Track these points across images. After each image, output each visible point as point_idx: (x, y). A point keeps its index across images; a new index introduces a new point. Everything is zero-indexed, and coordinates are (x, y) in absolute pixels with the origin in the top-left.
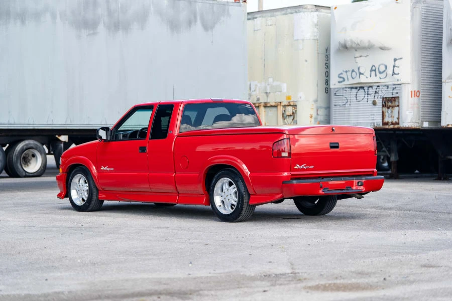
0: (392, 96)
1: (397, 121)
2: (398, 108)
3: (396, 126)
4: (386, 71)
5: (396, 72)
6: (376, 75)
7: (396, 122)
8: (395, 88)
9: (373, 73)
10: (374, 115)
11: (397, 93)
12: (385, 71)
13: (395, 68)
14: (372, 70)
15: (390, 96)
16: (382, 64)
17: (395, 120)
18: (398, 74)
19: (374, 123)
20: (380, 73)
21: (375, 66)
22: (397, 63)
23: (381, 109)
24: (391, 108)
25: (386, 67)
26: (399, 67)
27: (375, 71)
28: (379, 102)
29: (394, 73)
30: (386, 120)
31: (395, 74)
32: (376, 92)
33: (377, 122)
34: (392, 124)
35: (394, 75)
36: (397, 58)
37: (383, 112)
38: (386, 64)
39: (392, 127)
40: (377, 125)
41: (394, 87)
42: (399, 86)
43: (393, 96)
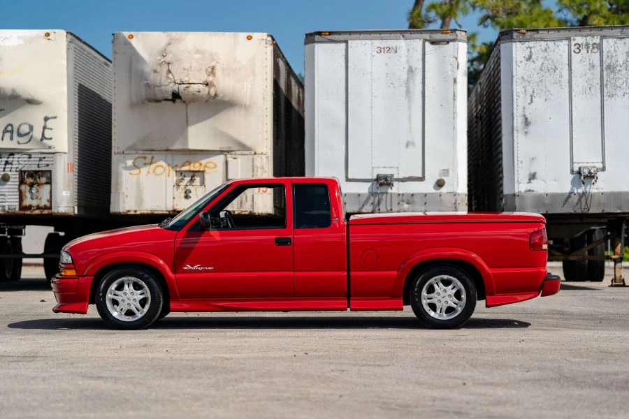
0: (37, 169)
1: (48, 204)
2: (48, 186)
3: (46, 212)
4: (31, 134)
5: (46, 136)
6: (12, 138)
7: (45, 206)
8: (44, 158)
9: (8, 135)
10: (4, 195)
11: (48, 165)
12: (29, 133)
13: (46, 131)
14: (5, 131)
15: (35, 168)
16: (25, 123)
17: (44, 202)
18: (51, 139)
19: (4, 206)
20: (20, 135)
21: (11, 125)
22: (49, 124)
23: (17, 187)
24: (36, 186)
25: (31, 128)
26: (51, 129)
27: (12, 132)
28: (14, 177)
29: (43, 137)
30: (27, 202)
31: (46, 138)
32: (7, 163)
33: (9, 206)
34: (38, 208)
35: (45, 141)
36: (50, 116)
37: (20, 192)
38: (32, 124)
39: (37, 212)
40: (9, 209)
41: (43, 156)
42: (51, 156)
43: (40, 169)
